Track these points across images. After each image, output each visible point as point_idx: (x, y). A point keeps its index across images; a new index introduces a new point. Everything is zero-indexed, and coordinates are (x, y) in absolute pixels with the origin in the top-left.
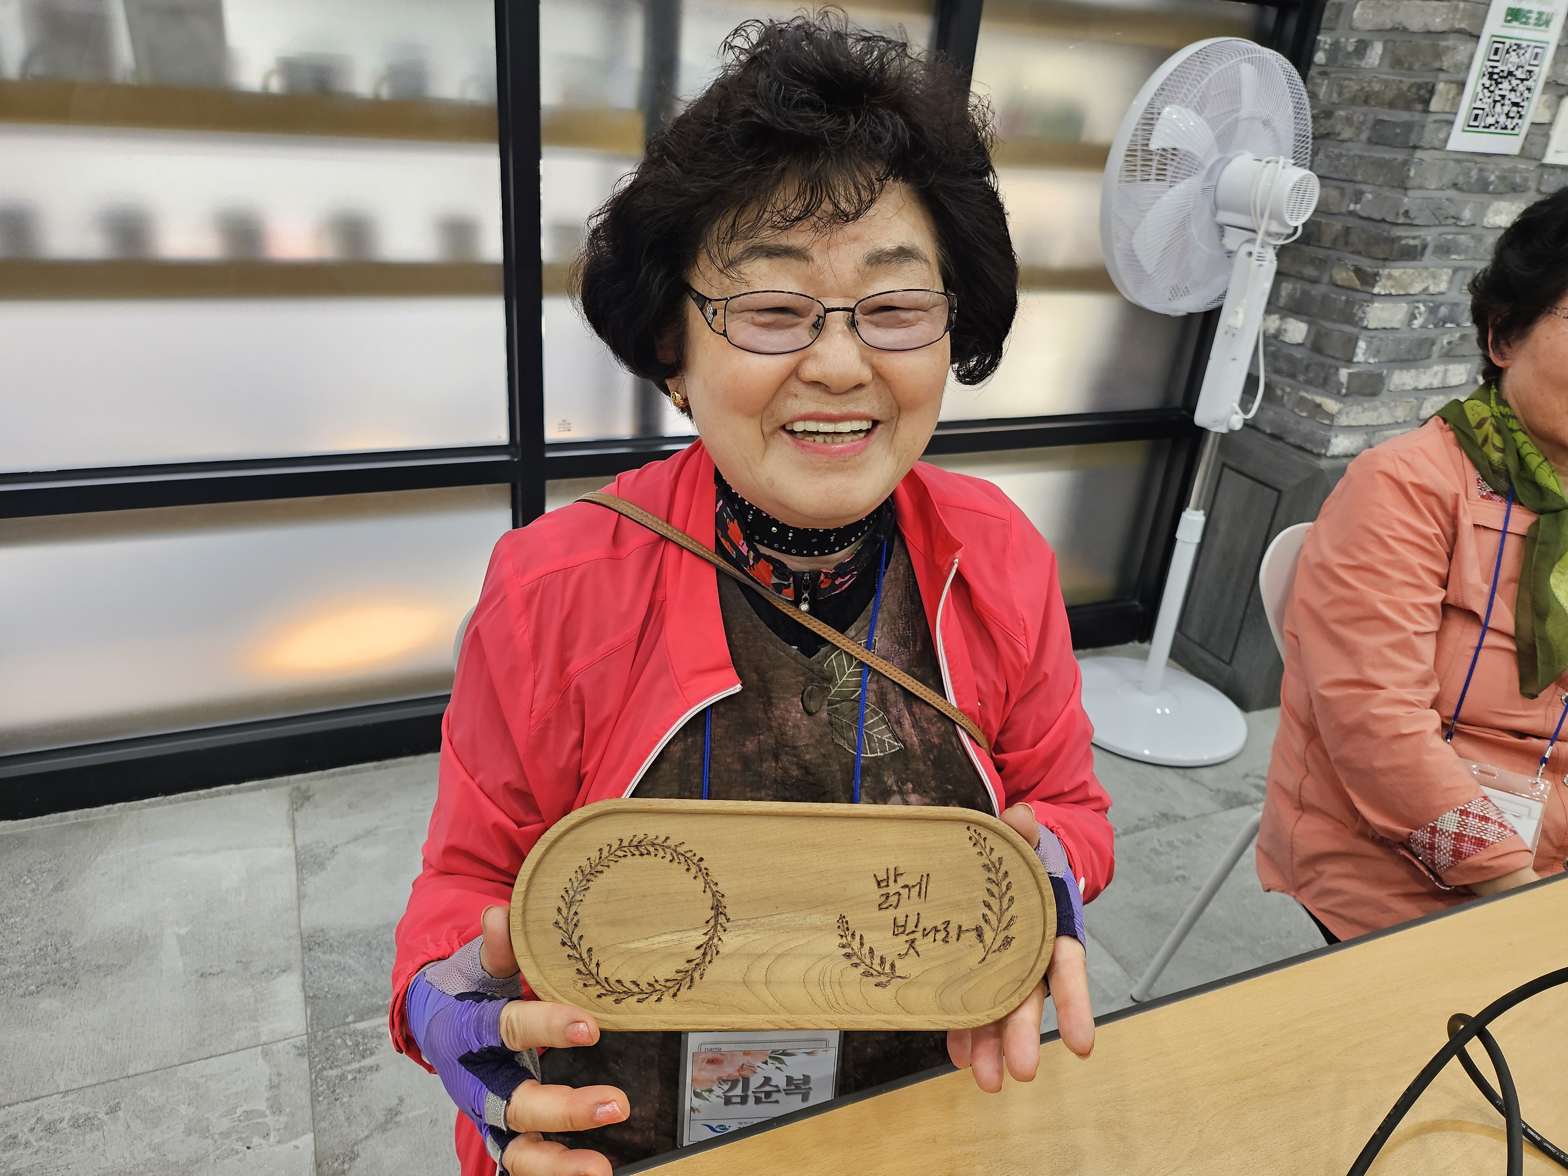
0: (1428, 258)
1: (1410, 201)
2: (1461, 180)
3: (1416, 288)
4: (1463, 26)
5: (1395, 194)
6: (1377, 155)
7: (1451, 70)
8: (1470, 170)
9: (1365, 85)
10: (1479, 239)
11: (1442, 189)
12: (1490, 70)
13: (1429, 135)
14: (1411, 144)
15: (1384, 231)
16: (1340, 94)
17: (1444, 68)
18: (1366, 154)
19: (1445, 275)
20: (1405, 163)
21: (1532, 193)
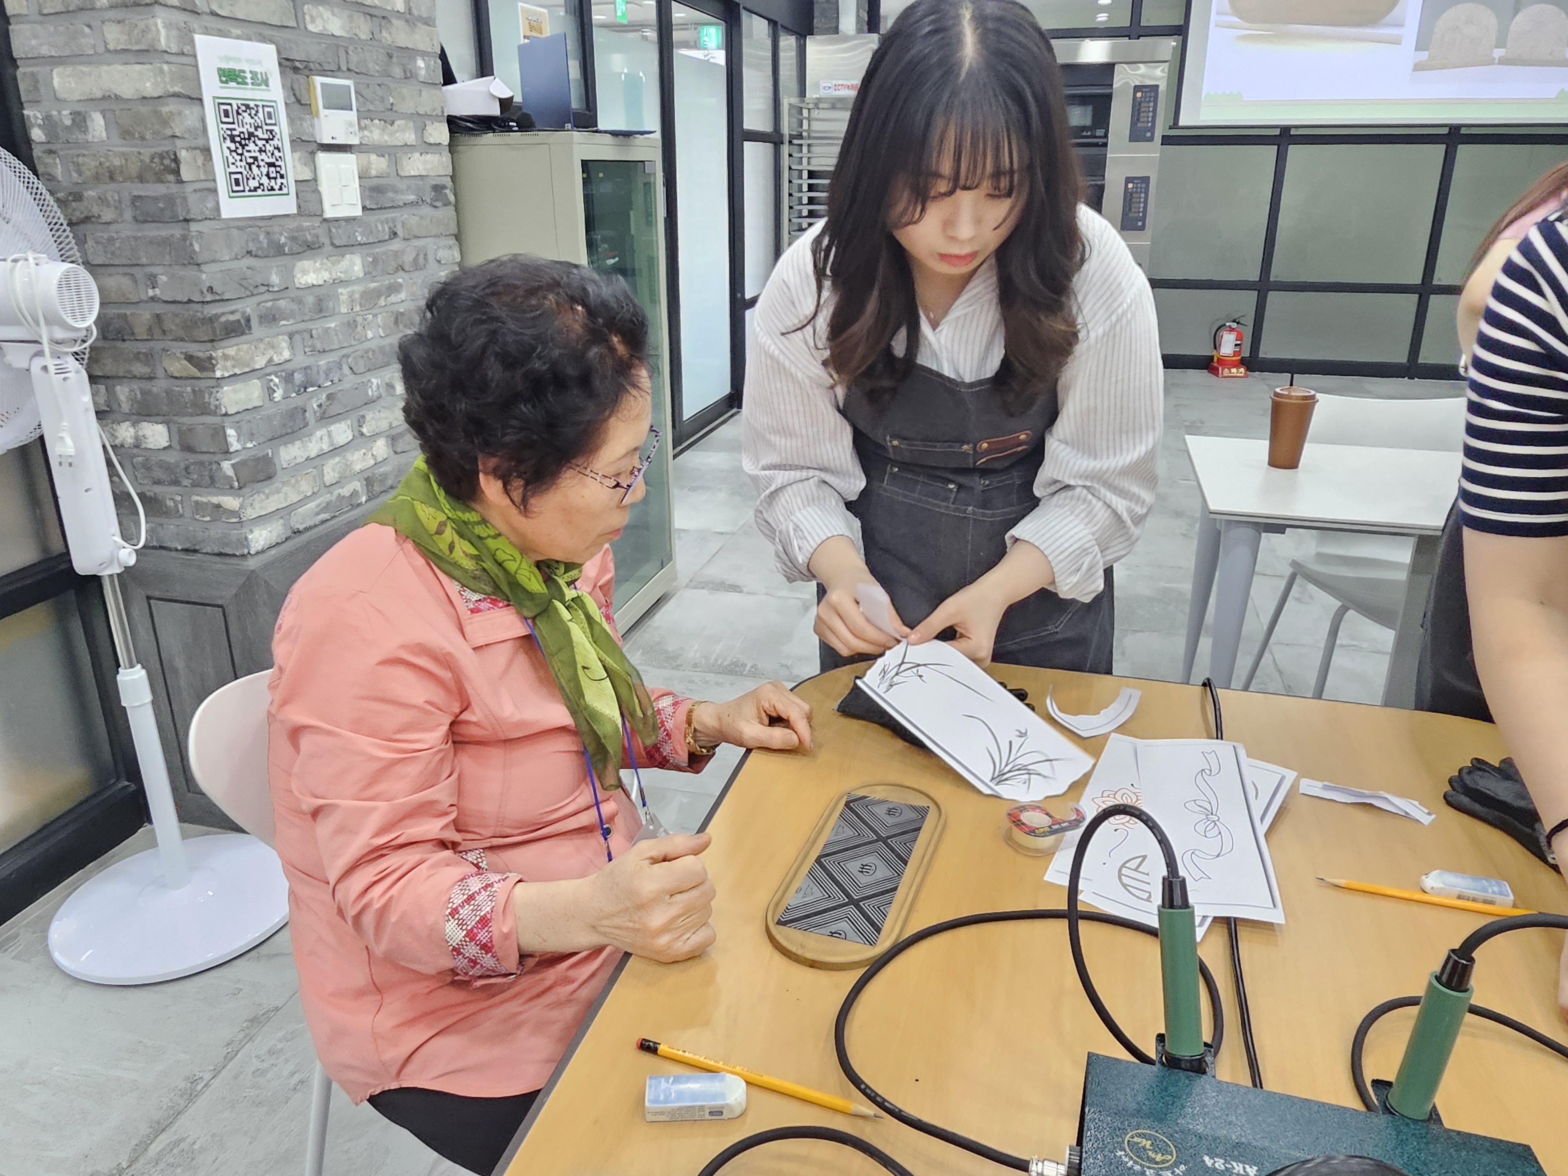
0: (257, 330)
1: (206, 276)
2: (252, 247)
3: (260, 362)
4: (178, 89)
5: (190, 273)
6: (152, 234)
7: (187, 136)
8: (258, 236)
9: (102, 160)
10: (299, 301)
11: (237, 259)
12: (229, 132)
13: (196, 206)
14: (181, 218)
15: (197, 312)
16: (80, 173)
17: (177, 134)
18: (139, 235)
19: (283, 342)
20: (184, 238)
21: (328, 248)
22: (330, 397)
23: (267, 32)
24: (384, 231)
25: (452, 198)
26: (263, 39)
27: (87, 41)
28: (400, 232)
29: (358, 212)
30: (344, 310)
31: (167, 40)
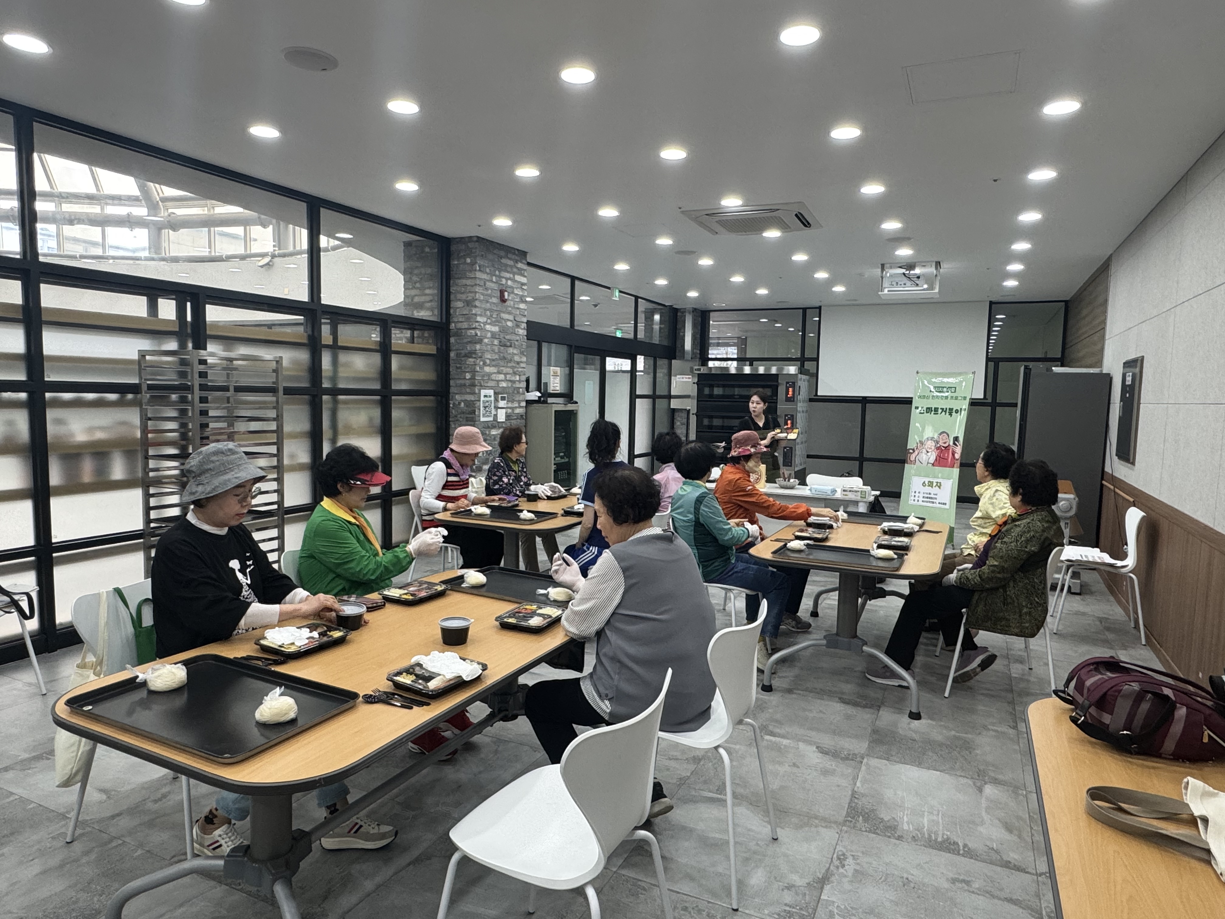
4: (477, 399)
8: (488, 424)
12: (484, 406)
13: (477, 419)
17: (476, 406)
25: (525, 418)
26: (492, 389)
27: (463, 391)
29: (504, 420)
31: (477, 391)
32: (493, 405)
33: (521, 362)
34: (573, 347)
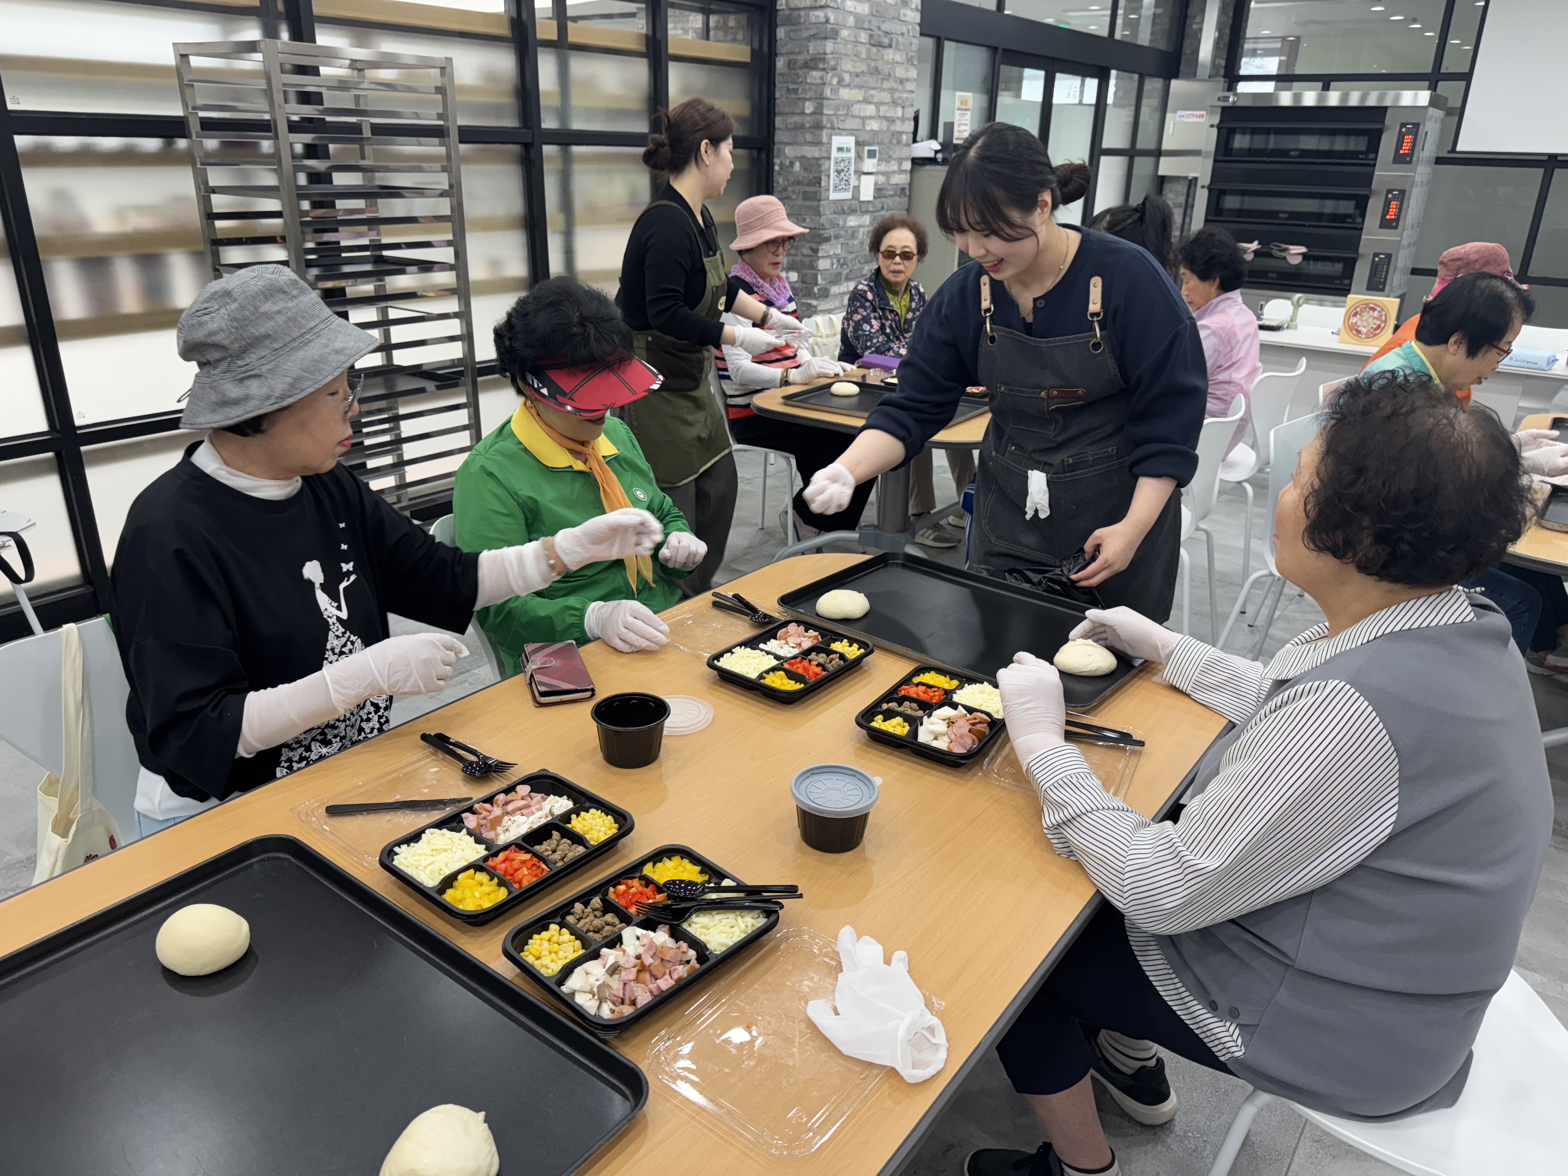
0: (833, 241)
1: (823, 220)
2: (836, 210)
3: (831, 253)
4: (824, 154)
5: (817, 218)
6: (808, 204)
7: (825, 171)
8: (839, 206)
9: (796, 178)
10: (846, 232)
11: (831, 214)
12: (836, 169)
13: (823, 196)
14: (817, 199)
15: (818, 232)
16: (788, 182)
17: (822, 170)
18: (804, 204)
19: (839, 246)
20: (817, 206)
21: (859, 212)
22: (850, 271)
23: (854, 132)
24: (880, 206)
25: (908, 193)
26: (852, 135)
27: (800, 138)
28: (885, 207)
29: (871, 198)
30: (860, 237)
31: (825, 139)
32: (852, 168)
33: (907, 80)
34: (1000, 51)
